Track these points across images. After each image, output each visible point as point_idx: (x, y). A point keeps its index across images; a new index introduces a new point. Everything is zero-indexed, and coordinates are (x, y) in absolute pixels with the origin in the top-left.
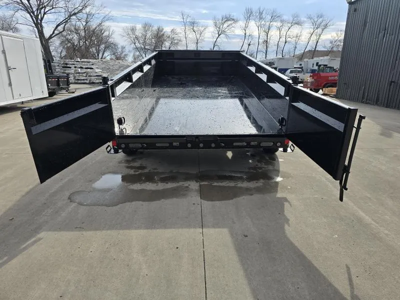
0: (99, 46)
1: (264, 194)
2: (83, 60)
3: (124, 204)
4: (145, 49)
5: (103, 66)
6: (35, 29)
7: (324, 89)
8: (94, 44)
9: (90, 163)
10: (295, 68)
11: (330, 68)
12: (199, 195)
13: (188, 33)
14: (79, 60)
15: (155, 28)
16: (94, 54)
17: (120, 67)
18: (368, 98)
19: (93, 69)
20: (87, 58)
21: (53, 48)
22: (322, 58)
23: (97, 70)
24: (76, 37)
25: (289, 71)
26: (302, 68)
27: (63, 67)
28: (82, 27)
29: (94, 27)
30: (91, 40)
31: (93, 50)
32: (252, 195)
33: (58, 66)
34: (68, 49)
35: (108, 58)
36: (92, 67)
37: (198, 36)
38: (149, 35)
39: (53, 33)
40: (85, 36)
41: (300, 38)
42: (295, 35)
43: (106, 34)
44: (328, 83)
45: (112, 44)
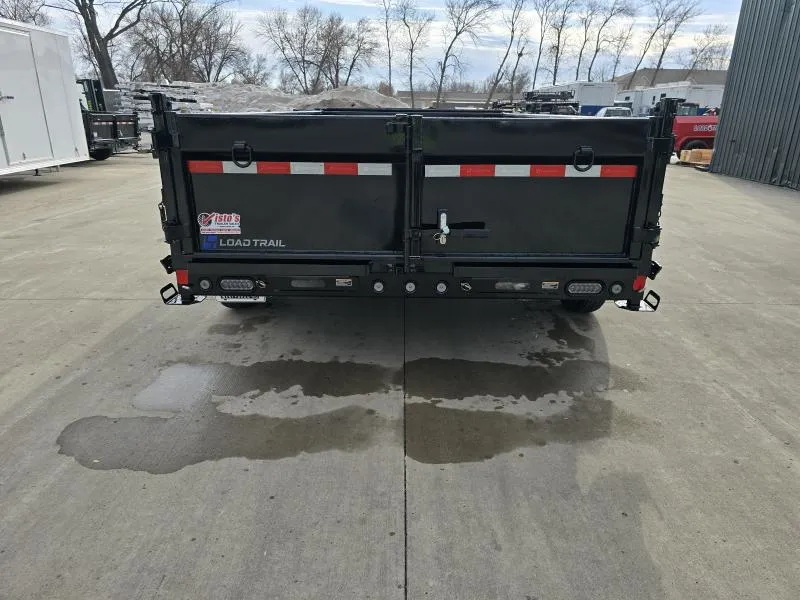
0: (211, 55)
1: (574, 441)
2: (174, 83)
3: (198, 464)
4: (304, 61)
5: (218, 96)
6: (81, 17)
7: (683, 151)
8: (200, 49)
9: (141, 330)
10: (616, 105)
11: (692, 105)
12: (402, 440)
13: (393, 27)
14: (168, 84)
15: (325, 18)
16: (202, 72)
17: (251, 100)
18: (787, 173)
19: (195, 101)
20: (185, 80)
21: (119, 58)
22: (672, 85)
23: (203, 105)
24: (162, 35)
25: (603, 111)
26: (630, 105)
27: (136, 98)
28: (175, 15)
29: (200, 14)
30: (194, 41)
31: (199, 63)
32: (542, 443)
33: (125, 95)
34: (147, 59)
35: (229, 80)
36: (194, 97)
37: (414, 35)
38: (312, 31)
39: (117, 26)
40: (181, 34)
41: (628, 42)
42: (617, 34)
43: (225, 29)
44: (692, 139)
45: (237, 50)
